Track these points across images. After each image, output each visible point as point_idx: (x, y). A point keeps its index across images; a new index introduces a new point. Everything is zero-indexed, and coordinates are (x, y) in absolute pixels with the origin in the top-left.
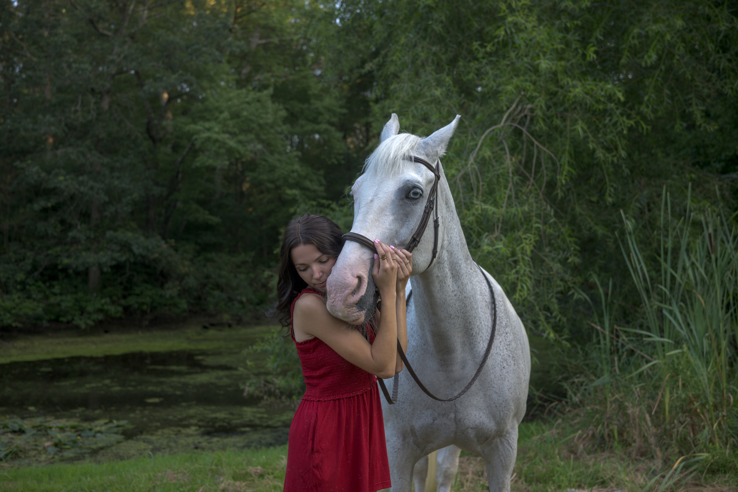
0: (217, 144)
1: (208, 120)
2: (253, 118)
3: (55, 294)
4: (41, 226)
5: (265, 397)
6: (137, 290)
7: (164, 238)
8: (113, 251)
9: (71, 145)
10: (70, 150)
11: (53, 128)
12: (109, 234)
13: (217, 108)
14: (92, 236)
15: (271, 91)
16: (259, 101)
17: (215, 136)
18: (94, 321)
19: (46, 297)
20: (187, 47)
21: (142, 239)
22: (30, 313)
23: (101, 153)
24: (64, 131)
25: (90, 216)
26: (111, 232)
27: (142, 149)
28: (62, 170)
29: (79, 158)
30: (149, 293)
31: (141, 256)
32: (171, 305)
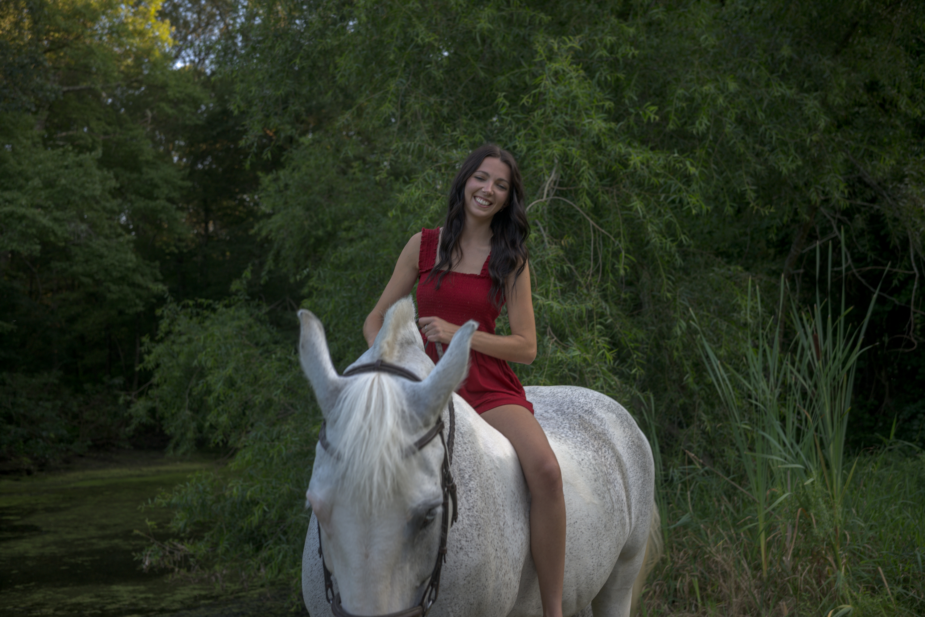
0: (24, 223)
2: (73, 187)
5: (177, 570)
13: (20, 173)
15: (99, 152)
16: (81, 165)
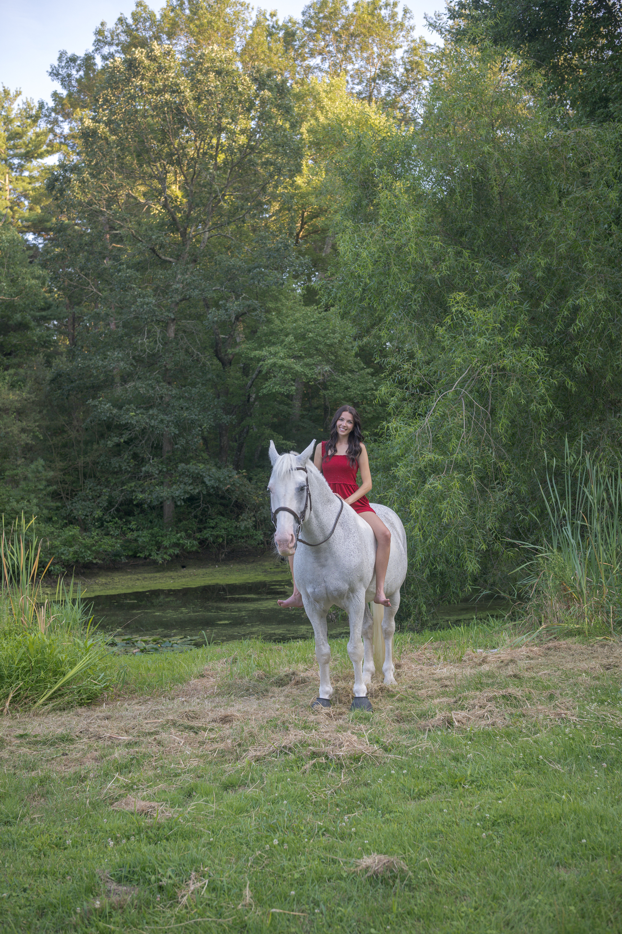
0: (283, 370)
1: (274, 344)
3: (132, 530)
4: (116, 462)
6: (212, 523)
7: (237, 467)
8: (185, 484)
9: (139, 378)
10: (139, 384)
11: (122, 364)
12: (181, 466)
13: (281, 330)
14: (165, 470)
17: (280, 362)
18: (170, 555)
19: (124, 534)
20: (249, 271)
21: (214, 470)
22: (110, 550)
23: (169, 383)
24: (132, 364)
25: (161, 449)
26: (183, 465)
27: (209, 376)
28: (132, 405)
29: (148, 391)
30: (224, 525)
31: (213, 487)
32: (247, 536)
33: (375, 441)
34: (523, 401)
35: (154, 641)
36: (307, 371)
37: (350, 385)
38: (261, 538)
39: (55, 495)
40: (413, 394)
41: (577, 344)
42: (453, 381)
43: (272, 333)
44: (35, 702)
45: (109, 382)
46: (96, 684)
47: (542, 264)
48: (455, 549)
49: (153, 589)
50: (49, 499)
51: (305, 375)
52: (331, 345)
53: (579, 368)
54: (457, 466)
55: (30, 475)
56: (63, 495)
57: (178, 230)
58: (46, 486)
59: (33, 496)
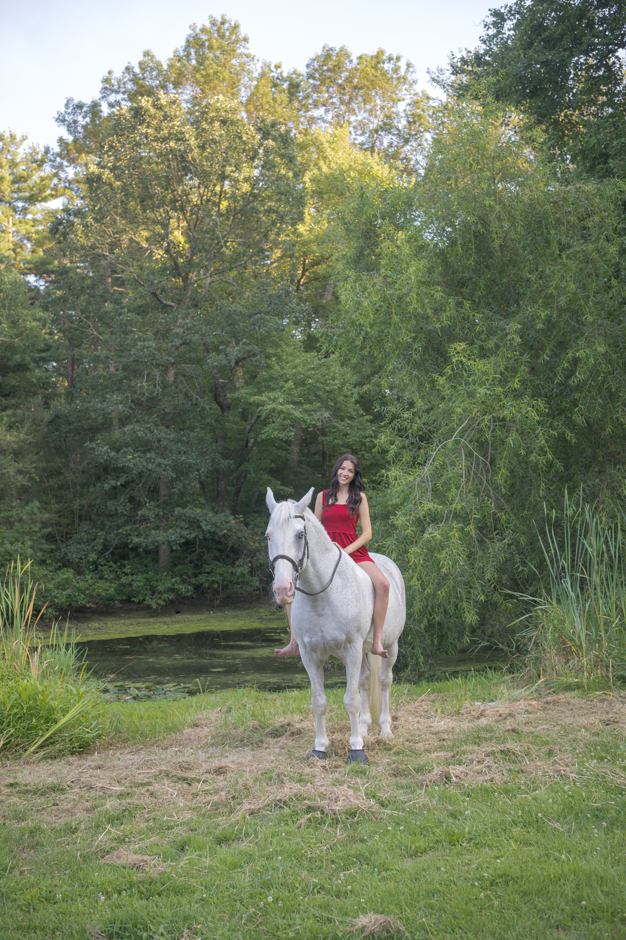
0: (282, 416)
1: (273, 389)
2: (319, 385)
3: (127, 574)
4: (111, 505)
6: (208, 569)
7: (234, 512)
8: (181, 528)
9: (137, 421)
10: (137, 427)
11: (120, 407)
12: (178, 510)
13: (281, 376)
14: (161, 514)
17: (279, 407)
18: (164, 600)
19: (118, 578)
20: (250, 317)
21: (211, 514)
22: (103, 594)
23: (168, 427)
24: (131, 407)
25: (158, 492)
26: (180, 509)
27: (208, 421)
28: (130, 448)
29: (146, 434)
30: (220, 571)
31: (209, 532)
32: (243, 582)
33: (374, 488)
34: (523, 452)
35: (147, 688)
36: (306, 417)
37: (349, 431)
38: (257, 584)
39: (50, 538)
40: (412, 443)
41: (577, 396)
42: (453, 430)
43: (272, 379)
44: (26, 750)
45: (107, 425)
46: (88, 733)
47: (543, 317)
48: (453, 600)
49: (146, 634)
50: (43, 541)
51: (304, 421)
52: (331, 392)
53: (579, 420)
54: (456, 516)
55: (25, 517)
56: (58, 538)
57: (179, 275)
58: (40, 529)
59: (27, 538)
